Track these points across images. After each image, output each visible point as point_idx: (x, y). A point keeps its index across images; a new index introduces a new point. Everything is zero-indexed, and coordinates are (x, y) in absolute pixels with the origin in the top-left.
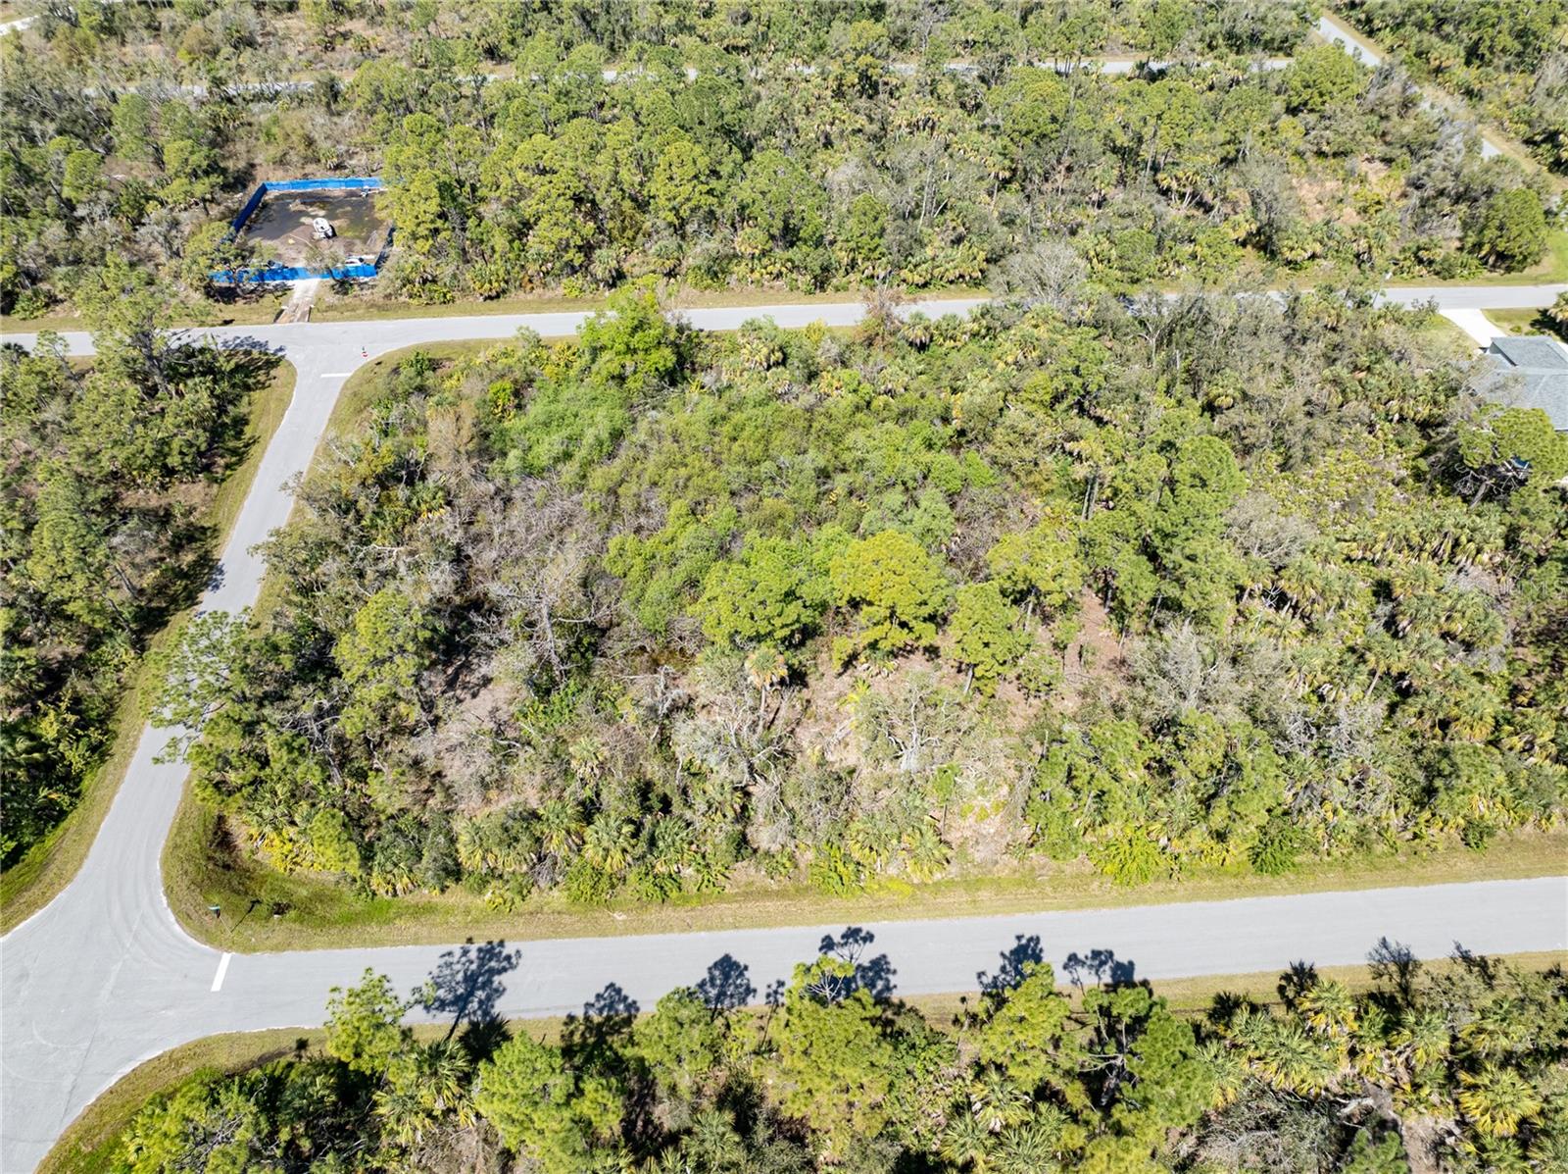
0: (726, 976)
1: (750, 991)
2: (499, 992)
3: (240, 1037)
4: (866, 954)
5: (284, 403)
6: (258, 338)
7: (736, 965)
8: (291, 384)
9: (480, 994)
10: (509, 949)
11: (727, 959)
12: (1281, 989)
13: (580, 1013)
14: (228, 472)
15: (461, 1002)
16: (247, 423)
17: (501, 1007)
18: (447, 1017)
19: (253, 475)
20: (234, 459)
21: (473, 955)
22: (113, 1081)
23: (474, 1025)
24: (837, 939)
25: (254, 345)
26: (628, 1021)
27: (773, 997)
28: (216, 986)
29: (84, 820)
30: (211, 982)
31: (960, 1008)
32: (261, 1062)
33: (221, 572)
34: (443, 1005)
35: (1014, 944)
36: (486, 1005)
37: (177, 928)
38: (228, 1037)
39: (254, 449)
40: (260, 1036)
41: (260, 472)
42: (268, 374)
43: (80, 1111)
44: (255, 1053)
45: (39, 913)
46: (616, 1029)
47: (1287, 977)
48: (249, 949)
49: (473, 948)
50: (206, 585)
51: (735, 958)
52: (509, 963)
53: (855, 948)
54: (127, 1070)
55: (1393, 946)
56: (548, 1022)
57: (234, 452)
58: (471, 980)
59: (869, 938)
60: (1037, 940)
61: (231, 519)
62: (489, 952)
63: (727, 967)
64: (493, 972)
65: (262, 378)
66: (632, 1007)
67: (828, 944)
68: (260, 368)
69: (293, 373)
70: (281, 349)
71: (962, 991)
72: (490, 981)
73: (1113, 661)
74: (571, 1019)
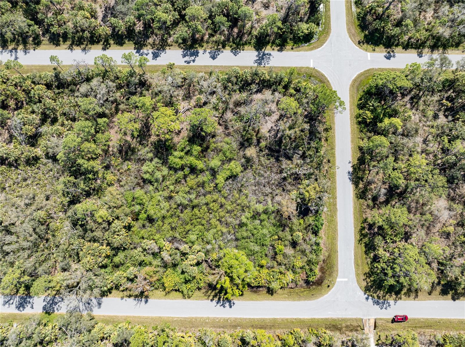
0: (214, 56)
1: (210, 53)
2: (257, 56)
3: (304, 51)
4: (187, 58)
5: (357, 265)
6: (377, 307)
7: (212, 58)
8: (357, 275)
9: (261, 56)
10: (256, 65)
11: (214, 59)
12: (110, 47)
13: (241, 51)
14: (363, 225)
15: (264, 54)
16: (365, 252)
17: (256, 53)
18: (266, 52)
19: (355, 224)
20: (363, 232)
21: (263, 64)
22: (325, 45)
23: (261, 50)
24: (192, 62)
25: (378, 303)
26: (232, 49)
27: (205, 51)
28: (312, 61)
29: (354, 100)
30: (313, 62)
31: (171, 47)
32: (299, 47)
33: (349, 178)
34: (267, 54)
35: (157, 58)
36: (259, 54)
37: (324, 73)
38: (306, 51)
39: (358, 238)
40: (300, 51)
41: (353, 225)
42: (368, 283)
43: (328, 40)
44: (300, 48)
45: (353, 78)
46: (234, 48)
47: (108, 48)
48: (307, 68)
49: (263, 65)
50: (353, 174)
51: (212, 59)
52: (256, 61)
53: (189, 60)
54: (323, 47)
55: (84, 53)
56: (247, 50)
57: (365, 236)
58: (263, 59)
59: (185, 62)
60: (153, 59)
61: (355, 203)
62: (260, 64)
63: (214, 58)
64: (259, 60)
65: (368, 280)
66: (232, 52)
67: (194, 61)
68: (372, 287)
69: (359, 283)
70: (367, 299)
71: (170, 51)
72: (259, 58)
73: (114, 128)
74: (243, 50)
